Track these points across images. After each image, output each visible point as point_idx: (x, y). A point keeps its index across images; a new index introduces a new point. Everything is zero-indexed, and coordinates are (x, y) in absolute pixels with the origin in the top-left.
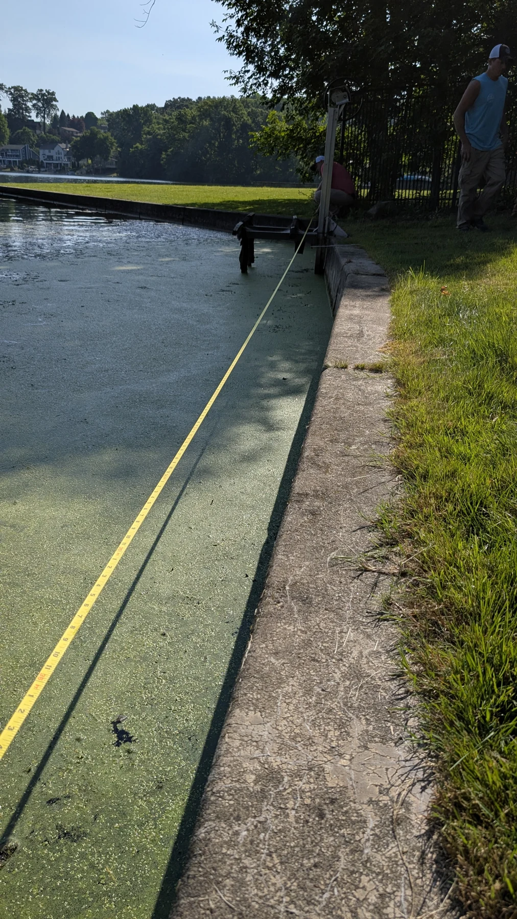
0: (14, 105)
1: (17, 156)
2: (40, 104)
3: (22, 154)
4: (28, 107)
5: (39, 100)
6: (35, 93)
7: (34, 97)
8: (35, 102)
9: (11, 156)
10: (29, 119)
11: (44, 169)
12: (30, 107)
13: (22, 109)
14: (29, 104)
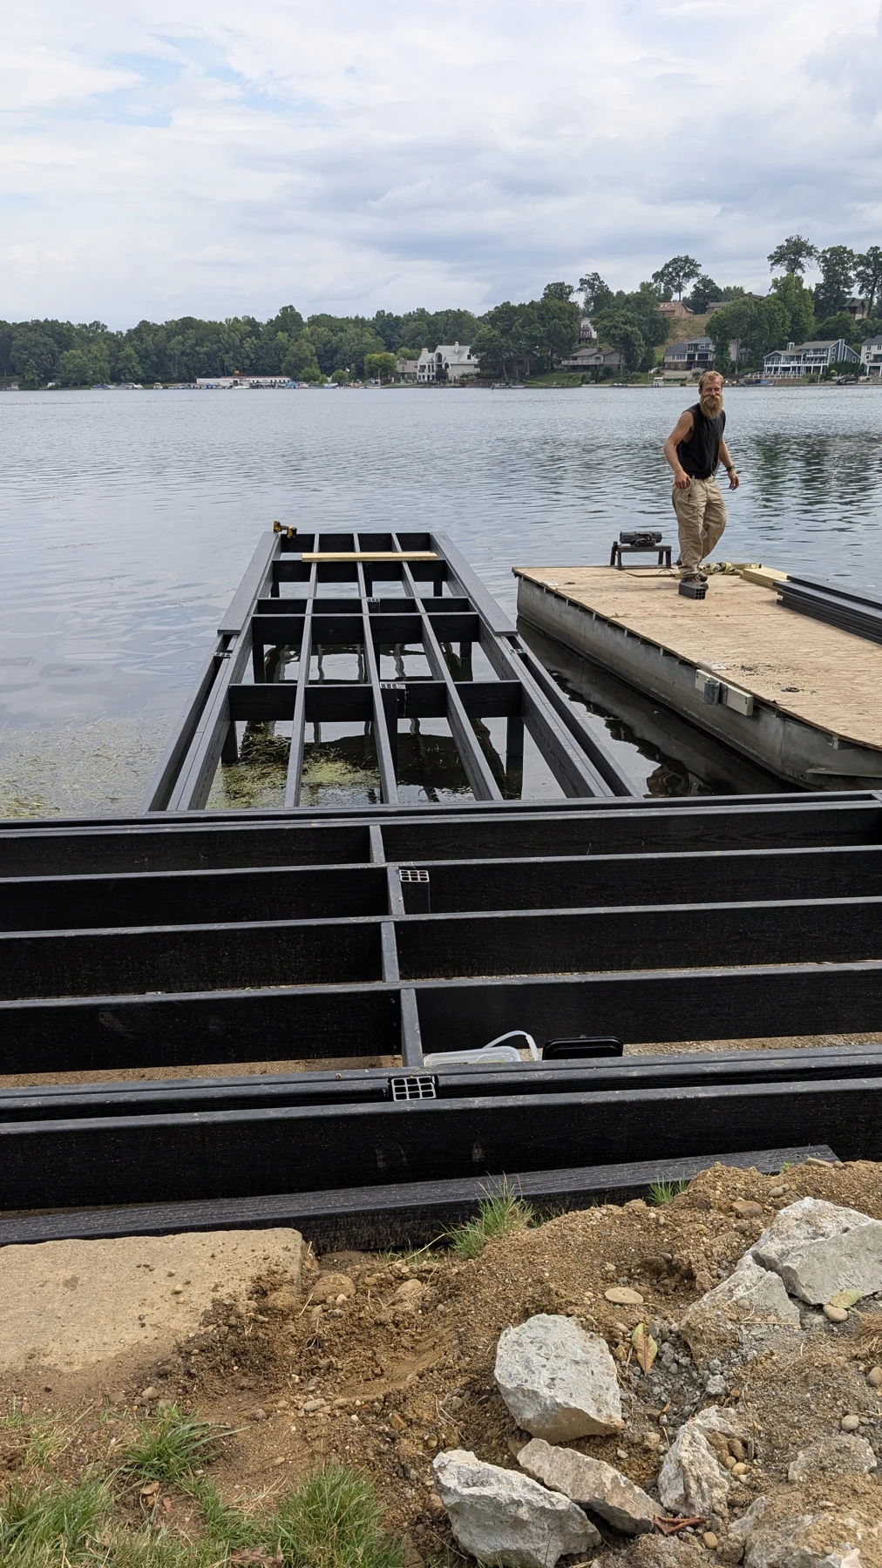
0: (827, 278)
1: (822, 359)
2: (870, 271)
3: (832, 355)
4: (850, 277)
5: (868, 265)
6: (865, 254)
7: (863, 260)
8: (861, 268)
9: (812, 359)
10: (848, 296)
11: (865, 378)
12: (853, 277)
13: (839, 282)
14: (852, 274)
